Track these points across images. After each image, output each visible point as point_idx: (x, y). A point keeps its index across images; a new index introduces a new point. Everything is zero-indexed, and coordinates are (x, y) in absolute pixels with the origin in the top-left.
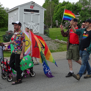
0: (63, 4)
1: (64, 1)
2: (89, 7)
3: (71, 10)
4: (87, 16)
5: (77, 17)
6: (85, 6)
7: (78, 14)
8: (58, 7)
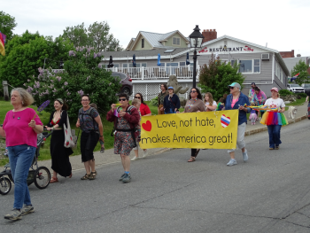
0: (24, 39)
1: (27, 32)
3: (44, 55)
4: (83, 73)
5: (57, 74)
6: (77, 48)
7: (62, 67)
8: (11, 46)
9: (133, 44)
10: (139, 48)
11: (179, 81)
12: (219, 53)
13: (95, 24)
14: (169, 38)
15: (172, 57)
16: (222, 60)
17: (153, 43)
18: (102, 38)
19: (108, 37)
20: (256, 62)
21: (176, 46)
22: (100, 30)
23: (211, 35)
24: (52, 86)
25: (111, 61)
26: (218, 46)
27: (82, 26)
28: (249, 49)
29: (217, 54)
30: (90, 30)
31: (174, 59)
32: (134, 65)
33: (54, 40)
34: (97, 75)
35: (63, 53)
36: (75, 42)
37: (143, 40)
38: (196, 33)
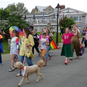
2: (16, 13)
5: (5, 22)
6: (13, 12)
7: (7, 20)
9: (33, 11)
10: (36, 12)
11: (51, 24)
12: (66, 14)
13: (19, 3)
14: (47, 8)
15: (48, 15)
16: (67, 17)
17: (41, 10)
18: (22, 9)
19: (24, 8)
20: (80, 17)
21: (50, 11)
22: (21, 5)
23: (63, 7)
24: (4, 26)
25: (25, 17)
26: (65, 11)
27: (14, 4)
28: (77, 12)
29: (65, 14)
30: (17, 5)
31: (49, 16)
32: (34, 19)
33: (4, 9)
34: (21, 22)
35: (7, 14)
36: (11, 10)
37: (37, 9)
38: (58, 6)
